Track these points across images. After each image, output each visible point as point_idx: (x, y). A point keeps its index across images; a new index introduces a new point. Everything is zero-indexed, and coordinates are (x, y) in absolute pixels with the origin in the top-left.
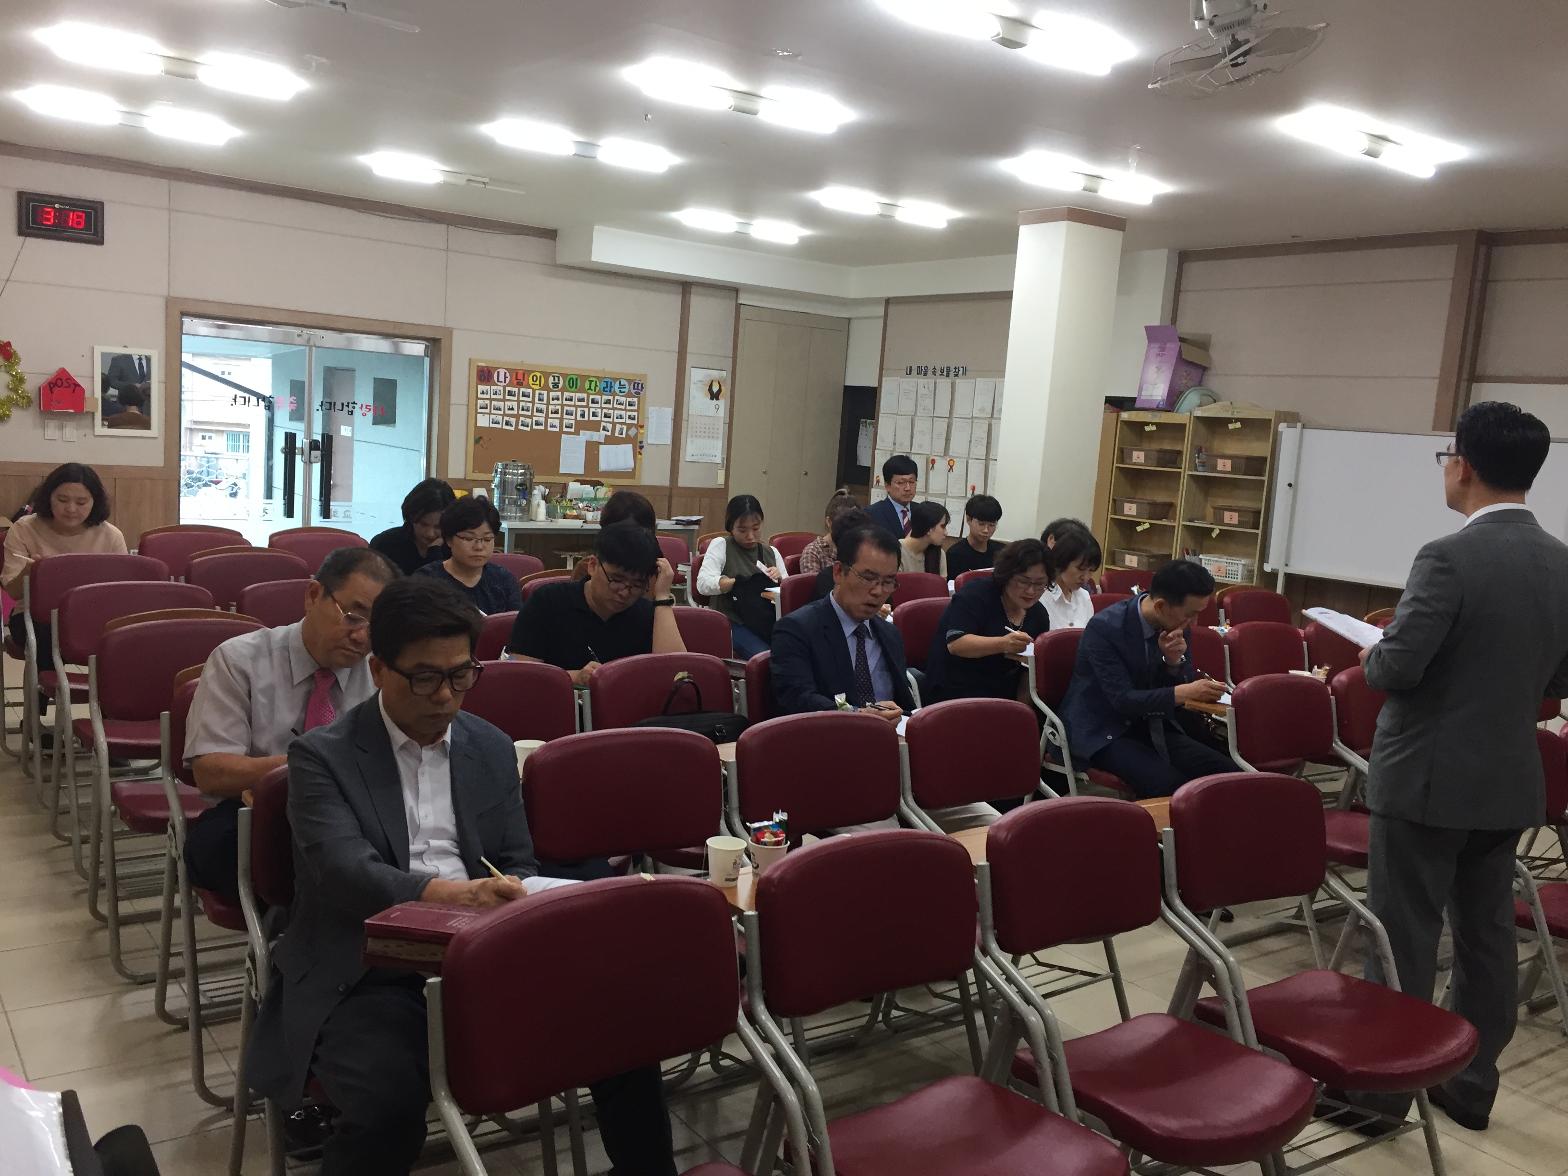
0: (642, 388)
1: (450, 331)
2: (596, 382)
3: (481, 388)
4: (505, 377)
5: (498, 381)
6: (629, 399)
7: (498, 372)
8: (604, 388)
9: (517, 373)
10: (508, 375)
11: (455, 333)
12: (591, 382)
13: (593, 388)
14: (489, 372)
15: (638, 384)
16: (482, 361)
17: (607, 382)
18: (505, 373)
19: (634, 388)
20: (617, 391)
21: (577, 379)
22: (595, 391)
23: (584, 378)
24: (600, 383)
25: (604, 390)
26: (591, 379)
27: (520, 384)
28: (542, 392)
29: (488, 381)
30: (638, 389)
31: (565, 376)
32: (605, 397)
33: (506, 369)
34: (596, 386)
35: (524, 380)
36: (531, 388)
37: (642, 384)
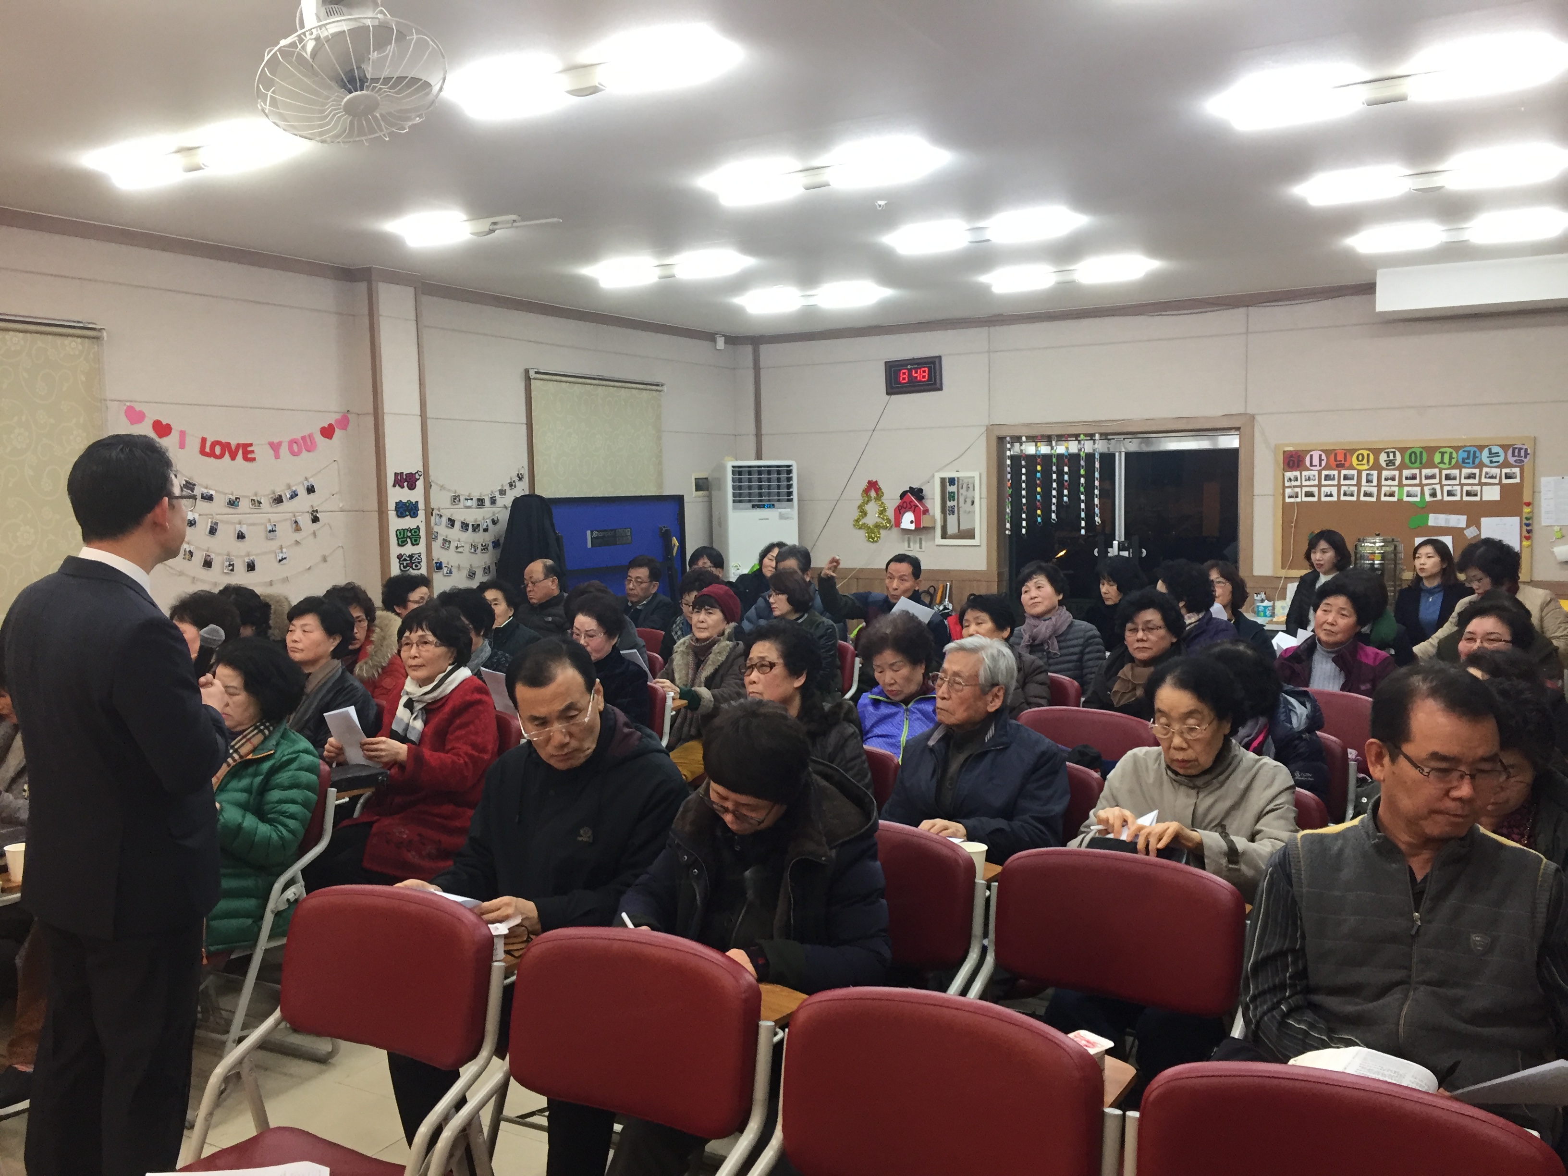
0: (1526, 454)
1: (1249, 418)
2: (1451, 453)
3: (1288, 474)
4: (1321, 460)
5: (1311, 465)
6: (1505, 471)
7: (1311, 456)
8: (1463, 460)
9: (1336, 455)
10: (1324, 457)
11: (1257, 418)
12: (1443, 454)
13: (1446, 459)
14: (1299, 456)
15: (1520, 449)
16: (1288, 445)
17: (1469, 452)
18: (1320, 456)
19: (1513, 455)
20: (1486, 461)
21: (1421, 453)
22: (1450, 463)
23: (1431, 450)
24: (1457, 453)
25: (1463, 462)
26: (1443, 450)
27: (1340, 466)
28: (1372, 472)
29: (1298, 466)
30: (1519, 455)
31: (1402, 451)
32: (1466, 471)
33: (1321, 450)
34: (1451, 458)
35: (1345, 460)
36: (1354, 469)
37: (1526, 450)
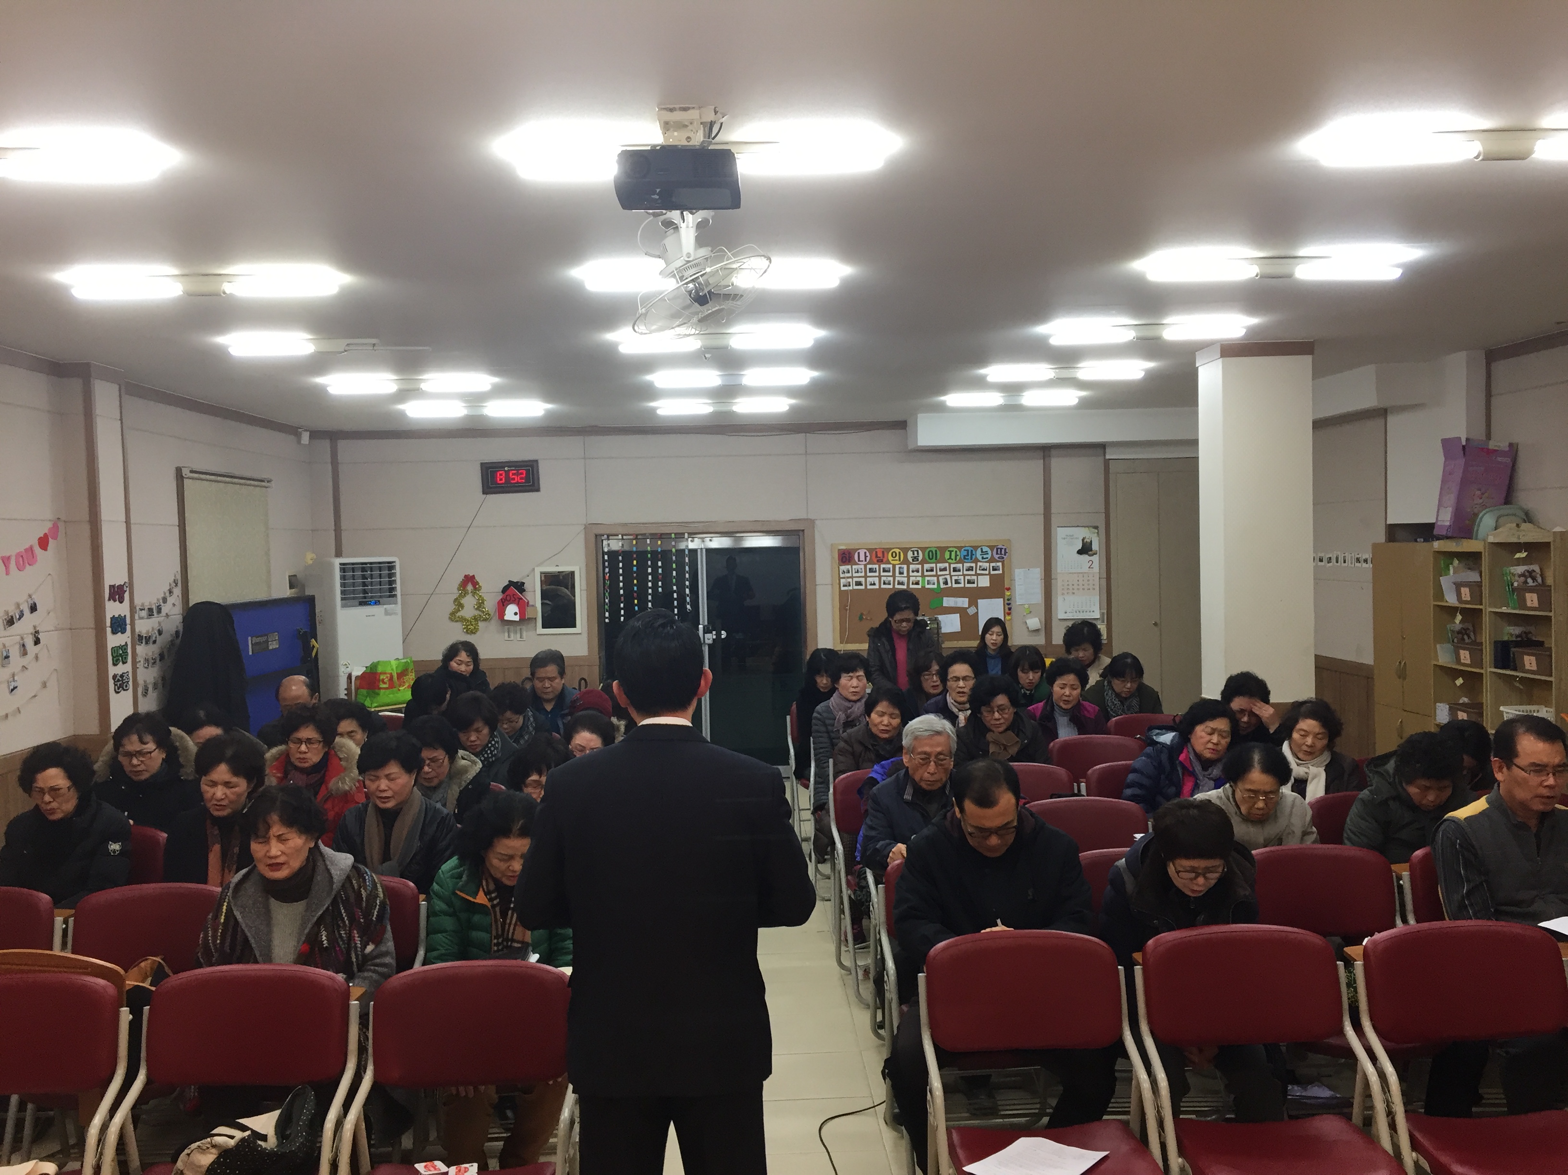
0: (1005, 553)
1: (812, 522)
2: (956, 552)
3: (843, 568)
4: (866, 557)
6: (992, 564)
7: (859, 553)
8: (964, 556)
9: (876, 552)
10: (868, 554)
11: (817, 522)
12: (951, 552)
13: (953, 557)
14: (850, 553)
15: (1001, 549)
16: (841, 545)
17: (968, 551)
18: (865, 553)
19: (997, 554)
20: (980, 558)
21: (936, 551)
22: (956, 560)
23: (943, 549)
24: (960, 552)
25: (965, 558)
26: (950, 549)
27: (880, 561)
28: (902, 566)
29: (849, 562)
30: (1001, 554)
31: (923, 549)
32: (967, 565)
33: (866, 548)
34: (956, 555)
35: (883, 557)
36: (890, 563)
37: (1005, 549)
